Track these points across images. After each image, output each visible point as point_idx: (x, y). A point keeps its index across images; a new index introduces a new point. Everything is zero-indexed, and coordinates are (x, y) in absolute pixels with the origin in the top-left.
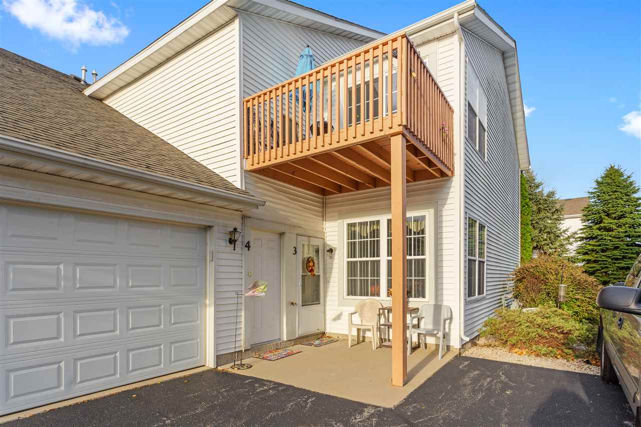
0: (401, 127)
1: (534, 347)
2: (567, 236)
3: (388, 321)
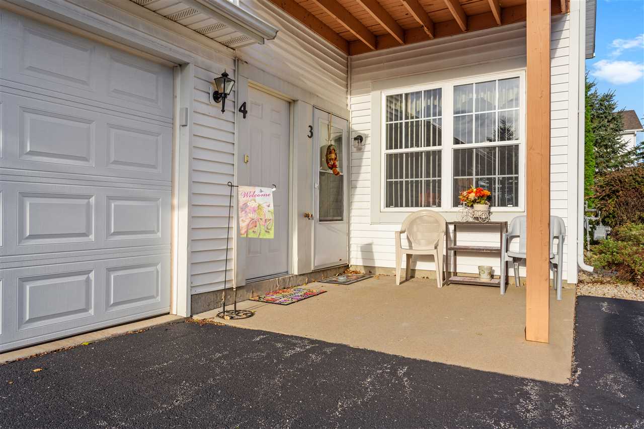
2: (626, 152)
3: (455, 244)
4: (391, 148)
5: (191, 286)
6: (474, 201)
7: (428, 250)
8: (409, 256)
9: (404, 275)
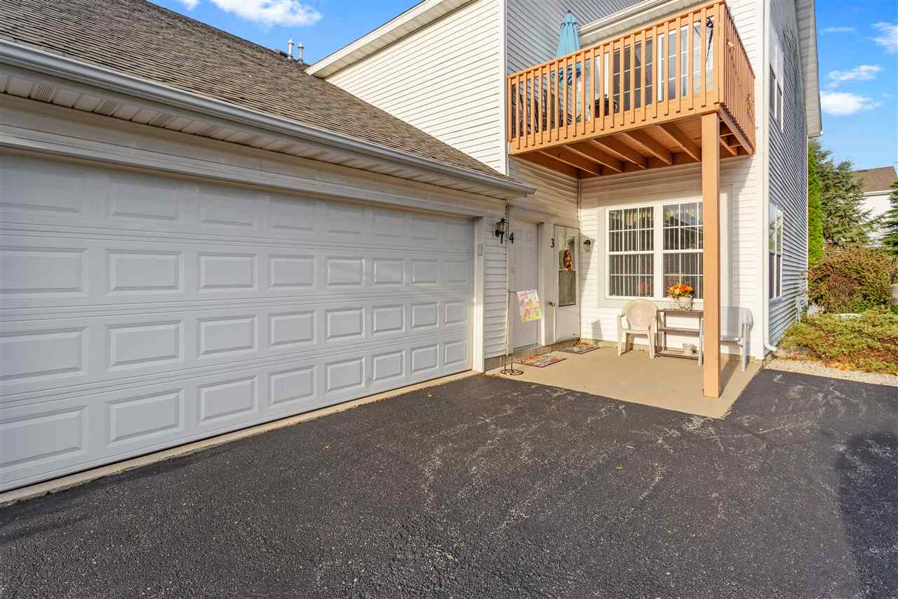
0: (718, 104)
1: (862, 361)
2: (868, 220)
3: (665, 326)
4: (613, 250)
5: (485, 353)
6: (680, 295)
7: (644, 330)
8: (628, 335)
9: (624, 348)
